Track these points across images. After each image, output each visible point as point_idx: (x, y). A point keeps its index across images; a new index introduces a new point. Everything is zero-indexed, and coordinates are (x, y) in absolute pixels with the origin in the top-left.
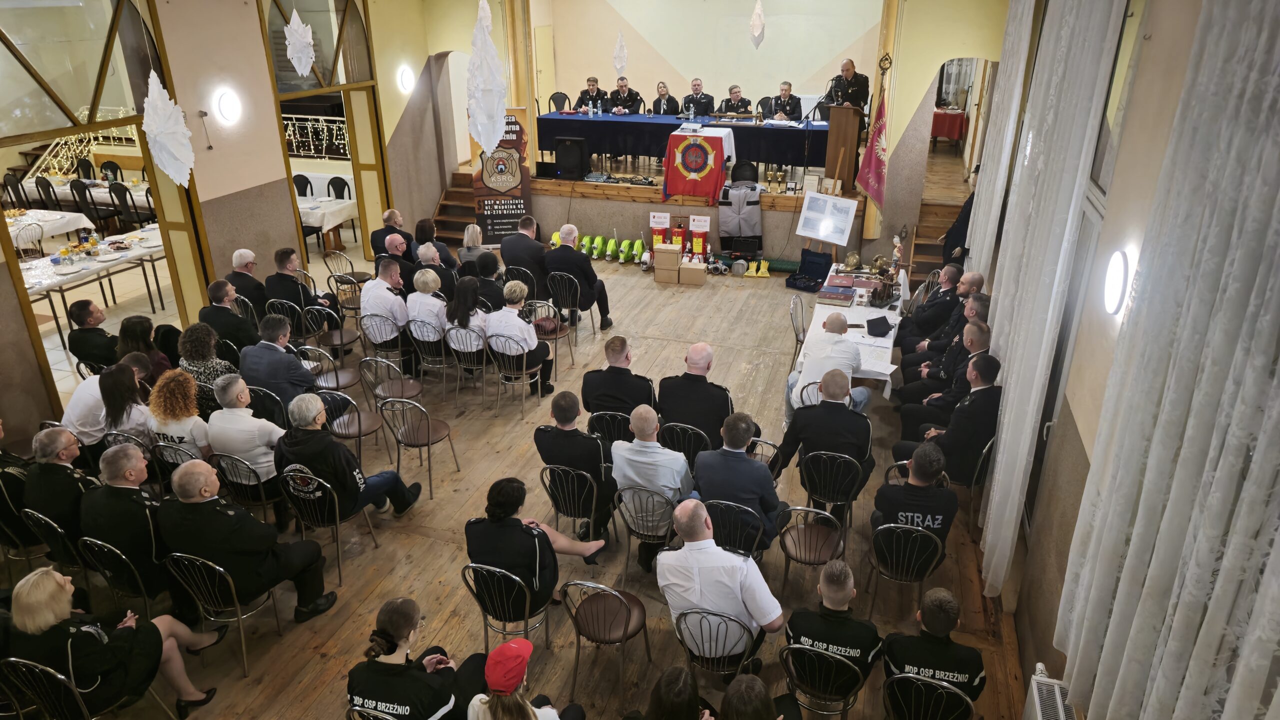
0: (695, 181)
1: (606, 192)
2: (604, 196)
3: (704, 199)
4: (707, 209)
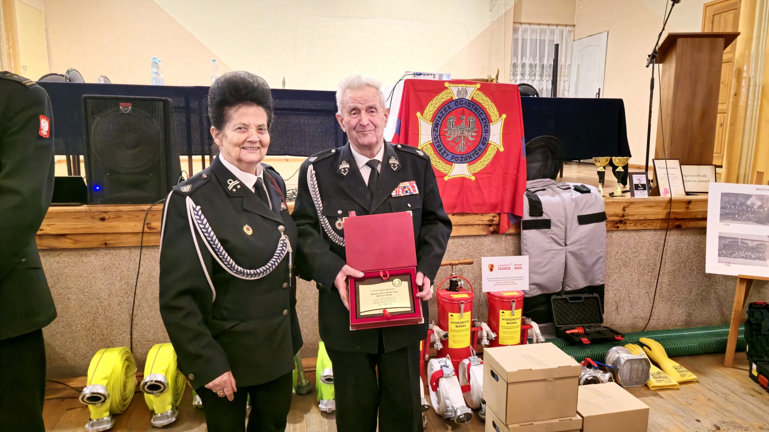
0: (463, 180)
3: (486, 218)
4: (489, 241)
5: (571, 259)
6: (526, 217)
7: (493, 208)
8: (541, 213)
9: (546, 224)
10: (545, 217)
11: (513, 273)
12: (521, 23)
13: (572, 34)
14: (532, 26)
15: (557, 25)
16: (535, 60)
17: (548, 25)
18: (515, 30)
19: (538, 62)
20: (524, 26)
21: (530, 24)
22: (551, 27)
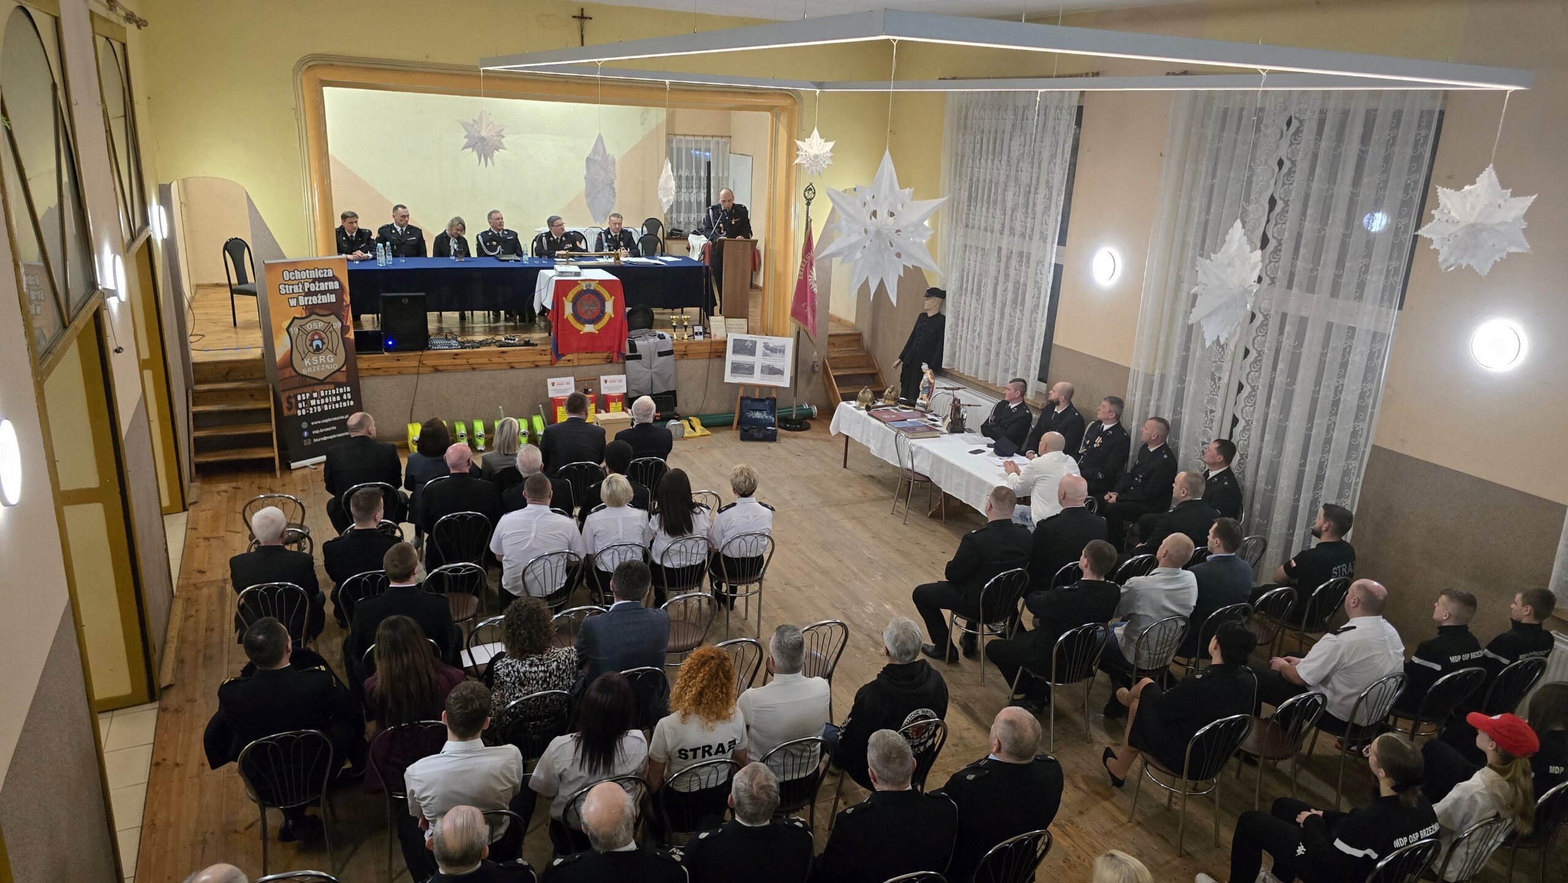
0: (592, 334)
1: (471, 361)
2: (468, 367)
3: (605, 355)
4: (608, 367)
5: (654, 376)
6: (628, 353)
7: (608, 349)
8: (636, 352)
9: (639, 357)
10: (638, 353)
11: (617, 384)
12: (675, 135)
13: (729, 145)
14: (686, 138)
15: (713, 136)
16: (691, 172)
17: (704, 136)
18: (669, 142)
19: (694, 174)
20: (678, 137)
21: (684, 135)
22: (706, 139)
